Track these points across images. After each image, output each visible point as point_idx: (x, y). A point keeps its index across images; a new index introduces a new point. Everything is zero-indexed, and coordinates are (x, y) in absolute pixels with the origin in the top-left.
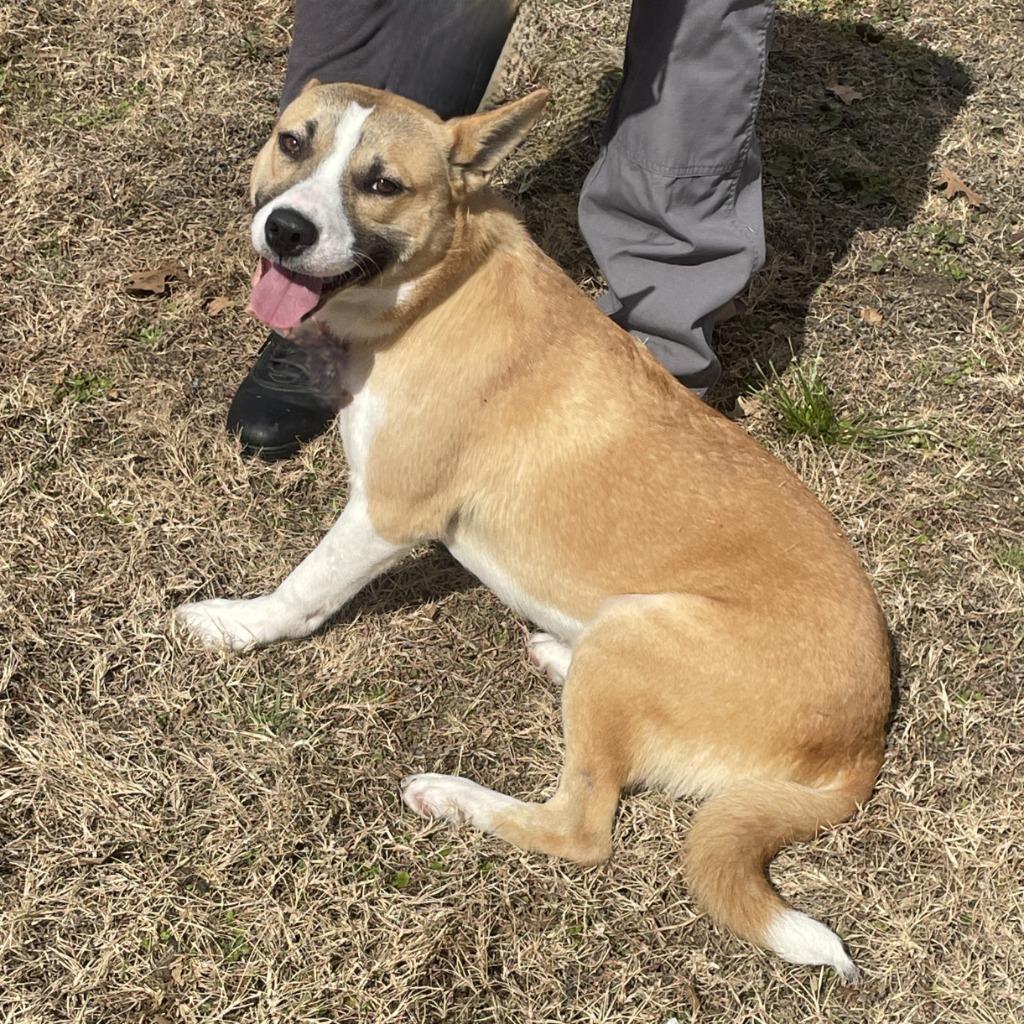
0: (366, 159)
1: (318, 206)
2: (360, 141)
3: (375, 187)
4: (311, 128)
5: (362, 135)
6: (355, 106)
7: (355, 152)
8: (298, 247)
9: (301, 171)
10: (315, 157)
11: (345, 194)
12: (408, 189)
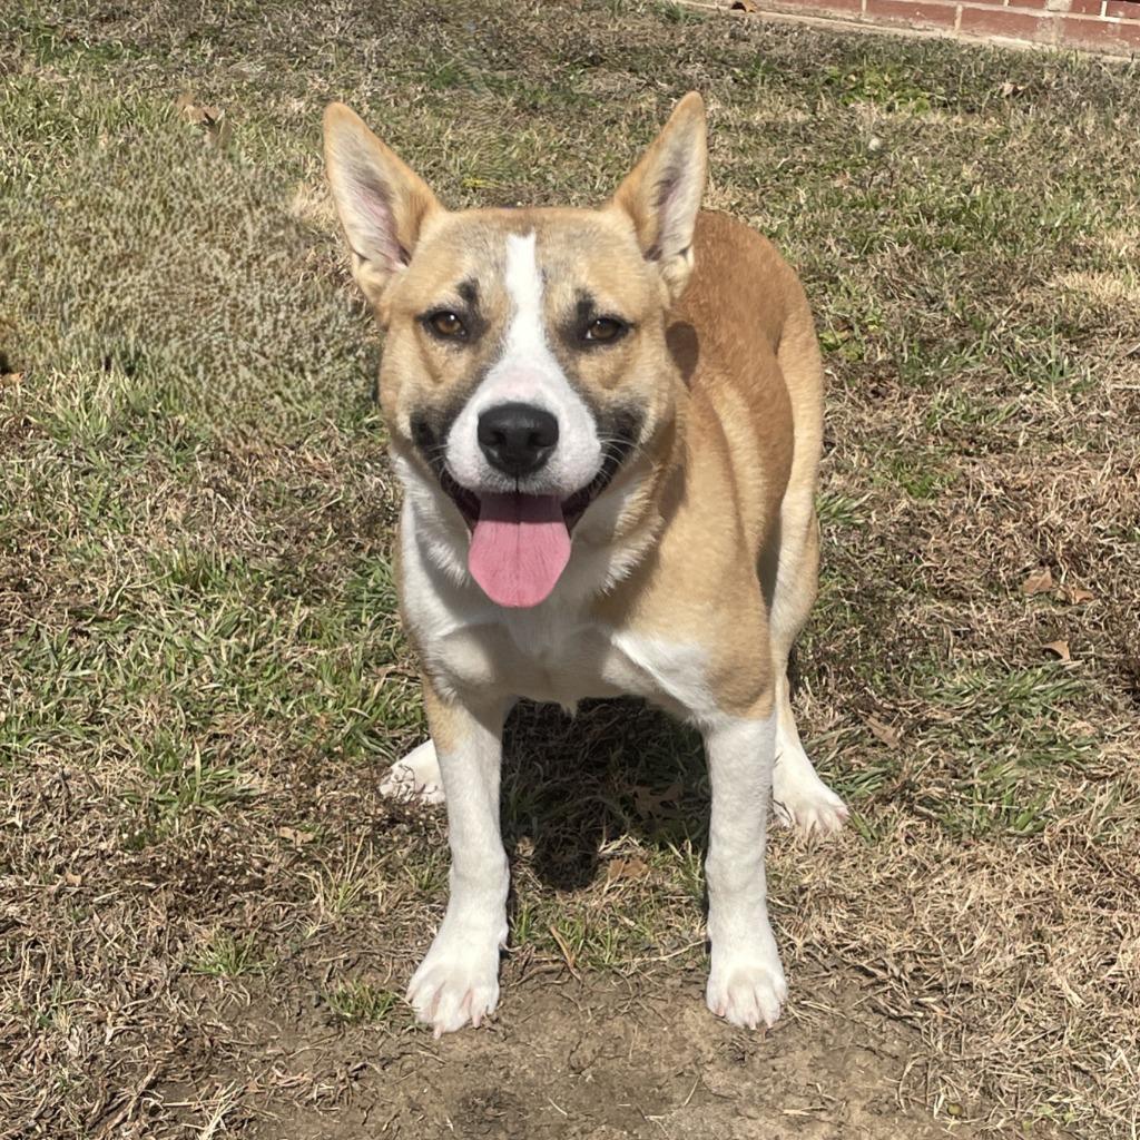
0: (565, 299)
1: (541, 386)
2: (545, 282)
3: (589, 336)
4: (469, 291)
5: (544, 273)
6: (513, 239)
7: (546, 300)
8: (540, 455)
9: (484, 353)
10: (495, 326)
11: (561, 361)
12: (632, 325)
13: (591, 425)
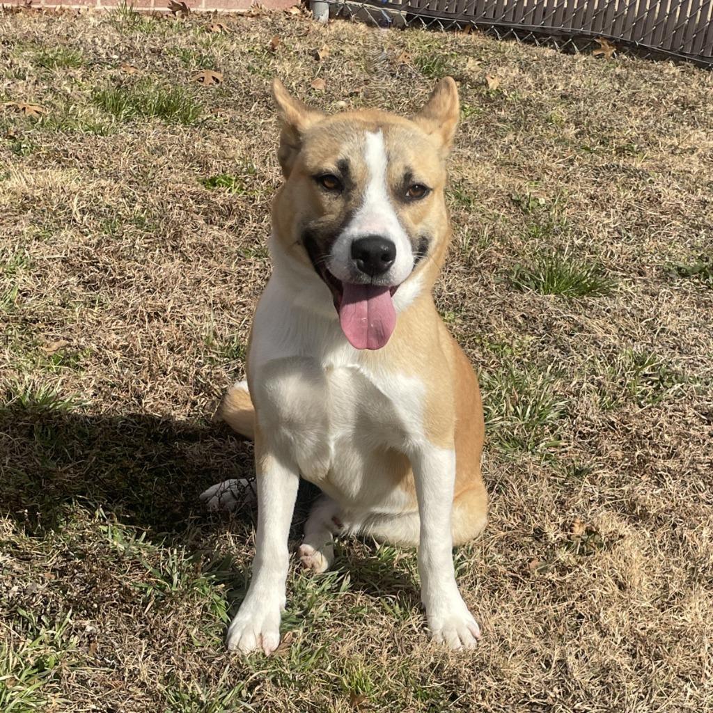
2: (388, 160)
3: (408, 194)
4: (344, 166)
7: (388, 171)
9: (352, 201)
12: (432, 189)
13: (409, 247)
